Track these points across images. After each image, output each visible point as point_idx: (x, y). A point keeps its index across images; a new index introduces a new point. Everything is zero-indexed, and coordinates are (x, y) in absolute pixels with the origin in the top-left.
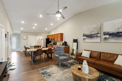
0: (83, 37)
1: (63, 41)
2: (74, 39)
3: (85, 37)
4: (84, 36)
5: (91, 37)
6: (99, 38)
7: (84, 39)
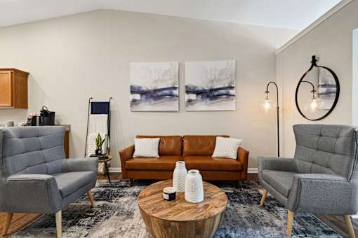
0: (131, 95)
1: (26, 107)
2: (91, 101)
3: (138, 97)
4: (132, 92)
5: (155, 95)
6: (176, 100)
7: (134, 101)
